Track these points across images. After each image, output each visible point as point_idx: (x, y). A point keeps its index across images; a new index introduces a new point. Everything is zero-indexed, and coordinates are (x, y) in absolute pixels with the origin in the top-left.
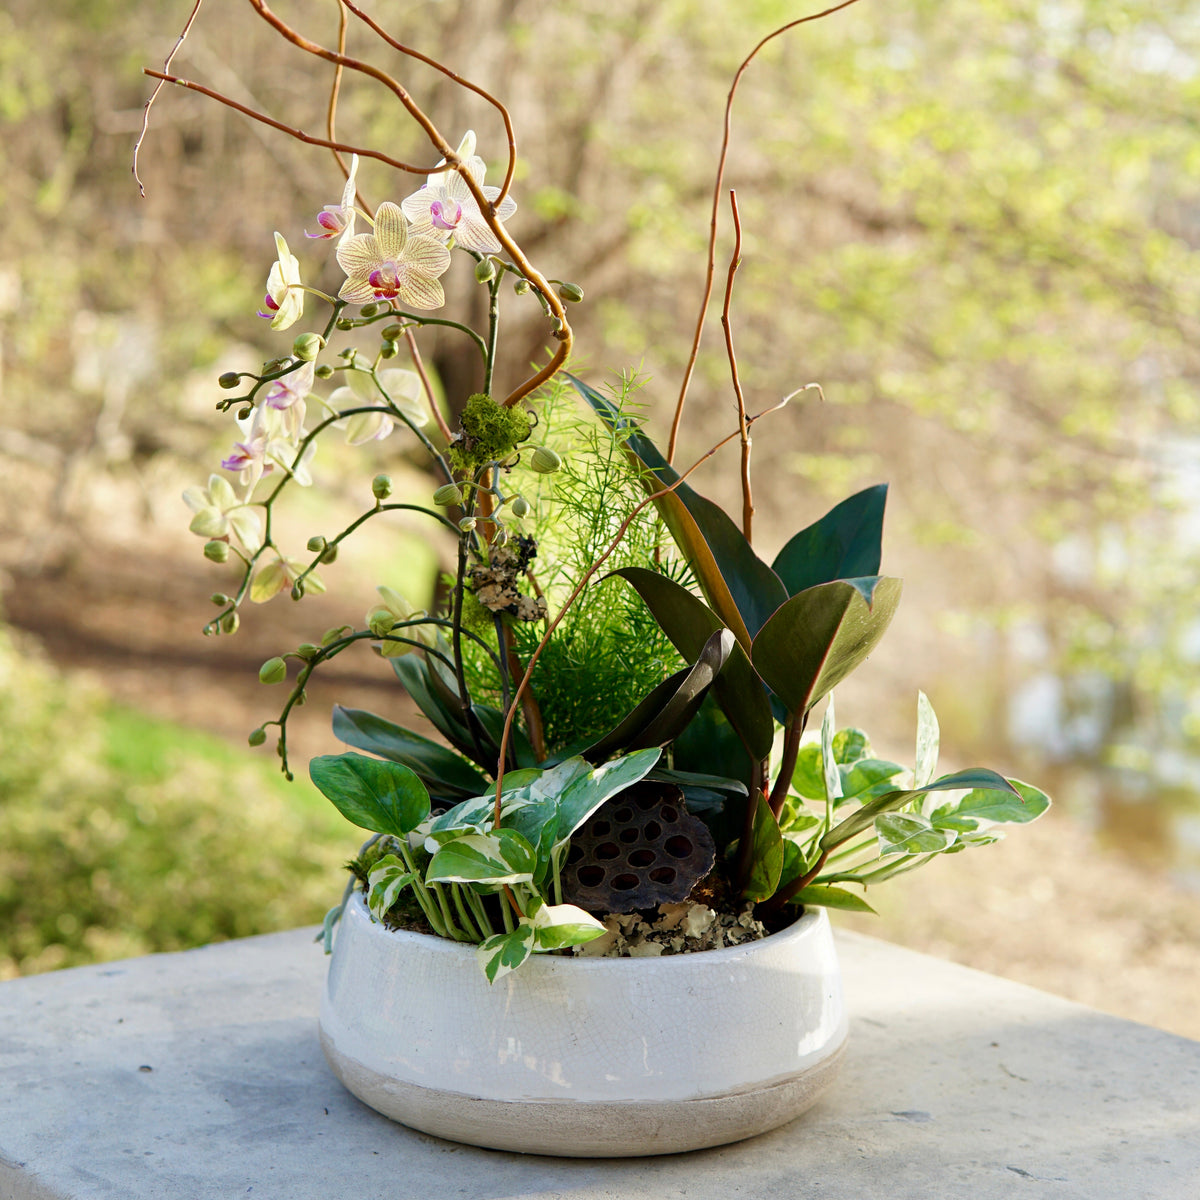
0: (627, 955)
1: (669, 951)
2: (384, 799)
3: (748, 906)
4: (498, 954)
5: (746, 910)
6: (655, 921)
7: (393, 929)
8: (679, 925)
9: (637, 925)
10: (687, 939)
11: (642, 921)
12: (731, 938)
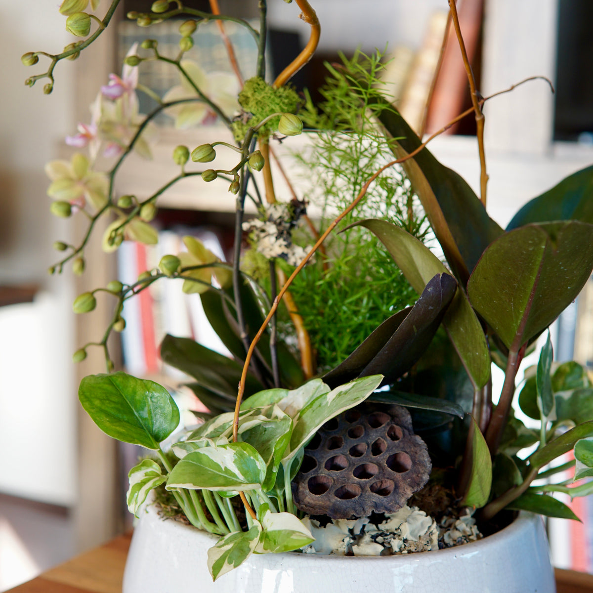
0: (350, 554)
1: (388, 552)
2: (141, 412)
3: (468, 511)
4: (228, 551)
5: (465, 514)
6: (381, 523)
7: (165, 518)
8: (399, 528)
9: (364, 526)
10: (405, 541)
11: (369, 522)
12: (447, 540)
